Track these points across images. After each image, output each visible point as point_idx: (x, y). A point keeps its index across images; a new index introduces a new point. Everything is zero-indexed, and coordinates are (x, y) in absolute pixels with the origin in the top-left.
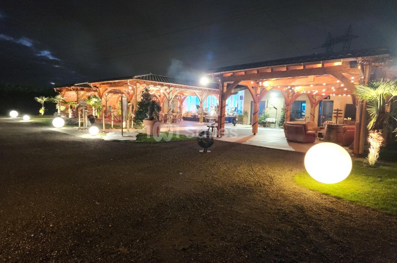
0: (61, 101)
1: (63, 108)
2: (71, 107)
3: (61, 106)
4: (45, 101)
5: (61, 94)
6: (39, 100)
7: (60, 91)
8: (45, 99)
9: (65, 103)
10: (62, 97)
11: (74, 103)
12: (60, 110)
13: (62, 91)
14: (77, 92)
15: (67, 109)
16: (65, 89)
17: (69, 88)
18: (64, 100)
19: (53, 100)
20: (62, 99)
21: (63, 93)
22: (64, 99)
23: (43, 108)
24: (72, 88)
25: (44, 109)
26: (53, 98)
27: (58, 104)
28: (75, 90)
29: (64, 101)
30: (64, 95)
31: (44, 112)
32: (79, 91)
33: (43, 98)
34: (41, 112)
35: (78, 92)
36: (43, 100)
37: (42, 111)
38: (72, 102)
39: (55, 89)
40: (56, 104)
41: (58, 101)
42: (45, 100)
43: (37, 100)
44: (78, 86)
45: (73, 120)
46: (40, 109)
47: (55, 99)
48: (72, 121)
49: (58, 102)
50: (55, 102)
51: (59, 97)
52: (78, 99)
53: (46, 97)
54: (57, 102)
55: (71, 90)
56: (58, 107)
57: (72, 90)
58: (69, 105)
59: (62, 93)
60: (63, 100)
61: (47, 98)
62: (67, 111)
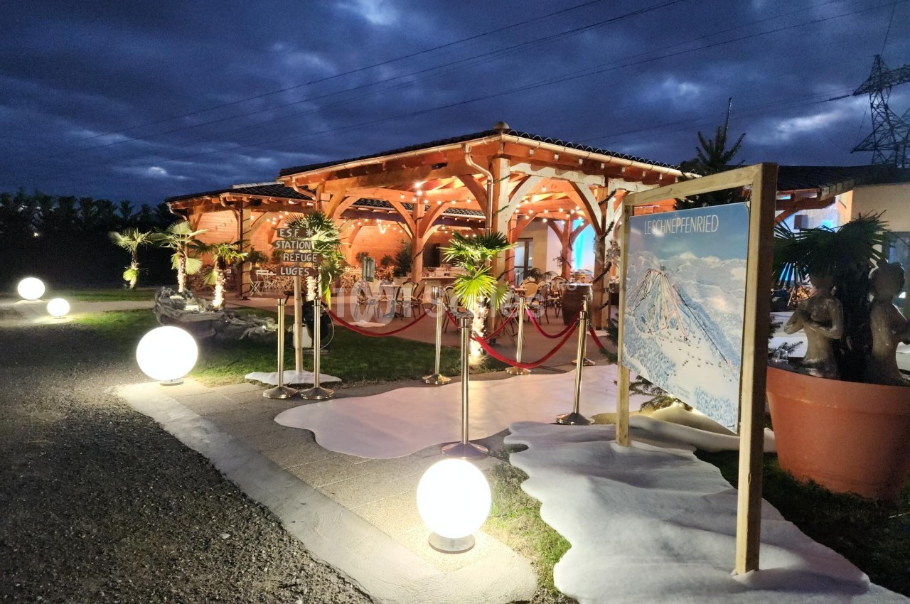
0: (187, 241)
1: (193, 266)
2: (222, 264)
3: (187, 259)
4: (139, 244)
5: (188, 219)
6: (123, 240)
7: (187, 213)
8: (140, 238)
9: (199, 248)
10: (191, 229)
11: (231, 250)
12: (184, 272)
13: (192, 212)
14: (238, 213)
15: (207, 269)
16: (200, 203)
17: (215, 201)
18: (196, 238)
19: (161, 241)
20: (191, 234)
21: (194, 217)
22: (198, 235)
23: (134, 267)
24: (225, 199)
25: (136, 269)
26: (160, 234)
27: (178, 253)
28: (232, 206)
29: (198, 242)
30: (197, 223)
31: (137, 277)
32: (244, 210)
33: (135, 236)
34: (127, 279)
35: (241, 213)
36: (134, 239)
37: (130, 276)
38: (226, 247)
39: (170, 205)
40: (172, 251)
41: (178, 242)
42: (139, 240)
43: (116, 240)
44: (242, 191)
45: (235, 321)
46: (125, 270)
47: (169, 237)
48: (230, 328)
49: (179, 245)
50: (168, 246)
51: (181, 228)
52: (241, 237)
53: (142, 231)
54: (176, 246)
55: (218, 208)
56: (177, 262)
57: (224, 205)
58: (216, 257)
59: (192, 217)
60: (193, 238)
61: (146, 234)
62: (207, 279)
